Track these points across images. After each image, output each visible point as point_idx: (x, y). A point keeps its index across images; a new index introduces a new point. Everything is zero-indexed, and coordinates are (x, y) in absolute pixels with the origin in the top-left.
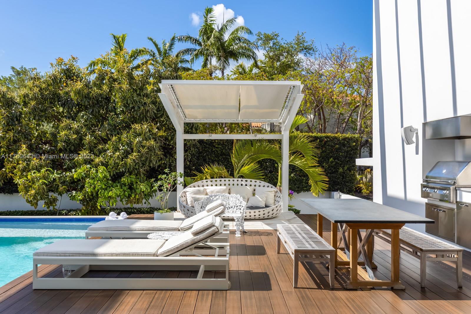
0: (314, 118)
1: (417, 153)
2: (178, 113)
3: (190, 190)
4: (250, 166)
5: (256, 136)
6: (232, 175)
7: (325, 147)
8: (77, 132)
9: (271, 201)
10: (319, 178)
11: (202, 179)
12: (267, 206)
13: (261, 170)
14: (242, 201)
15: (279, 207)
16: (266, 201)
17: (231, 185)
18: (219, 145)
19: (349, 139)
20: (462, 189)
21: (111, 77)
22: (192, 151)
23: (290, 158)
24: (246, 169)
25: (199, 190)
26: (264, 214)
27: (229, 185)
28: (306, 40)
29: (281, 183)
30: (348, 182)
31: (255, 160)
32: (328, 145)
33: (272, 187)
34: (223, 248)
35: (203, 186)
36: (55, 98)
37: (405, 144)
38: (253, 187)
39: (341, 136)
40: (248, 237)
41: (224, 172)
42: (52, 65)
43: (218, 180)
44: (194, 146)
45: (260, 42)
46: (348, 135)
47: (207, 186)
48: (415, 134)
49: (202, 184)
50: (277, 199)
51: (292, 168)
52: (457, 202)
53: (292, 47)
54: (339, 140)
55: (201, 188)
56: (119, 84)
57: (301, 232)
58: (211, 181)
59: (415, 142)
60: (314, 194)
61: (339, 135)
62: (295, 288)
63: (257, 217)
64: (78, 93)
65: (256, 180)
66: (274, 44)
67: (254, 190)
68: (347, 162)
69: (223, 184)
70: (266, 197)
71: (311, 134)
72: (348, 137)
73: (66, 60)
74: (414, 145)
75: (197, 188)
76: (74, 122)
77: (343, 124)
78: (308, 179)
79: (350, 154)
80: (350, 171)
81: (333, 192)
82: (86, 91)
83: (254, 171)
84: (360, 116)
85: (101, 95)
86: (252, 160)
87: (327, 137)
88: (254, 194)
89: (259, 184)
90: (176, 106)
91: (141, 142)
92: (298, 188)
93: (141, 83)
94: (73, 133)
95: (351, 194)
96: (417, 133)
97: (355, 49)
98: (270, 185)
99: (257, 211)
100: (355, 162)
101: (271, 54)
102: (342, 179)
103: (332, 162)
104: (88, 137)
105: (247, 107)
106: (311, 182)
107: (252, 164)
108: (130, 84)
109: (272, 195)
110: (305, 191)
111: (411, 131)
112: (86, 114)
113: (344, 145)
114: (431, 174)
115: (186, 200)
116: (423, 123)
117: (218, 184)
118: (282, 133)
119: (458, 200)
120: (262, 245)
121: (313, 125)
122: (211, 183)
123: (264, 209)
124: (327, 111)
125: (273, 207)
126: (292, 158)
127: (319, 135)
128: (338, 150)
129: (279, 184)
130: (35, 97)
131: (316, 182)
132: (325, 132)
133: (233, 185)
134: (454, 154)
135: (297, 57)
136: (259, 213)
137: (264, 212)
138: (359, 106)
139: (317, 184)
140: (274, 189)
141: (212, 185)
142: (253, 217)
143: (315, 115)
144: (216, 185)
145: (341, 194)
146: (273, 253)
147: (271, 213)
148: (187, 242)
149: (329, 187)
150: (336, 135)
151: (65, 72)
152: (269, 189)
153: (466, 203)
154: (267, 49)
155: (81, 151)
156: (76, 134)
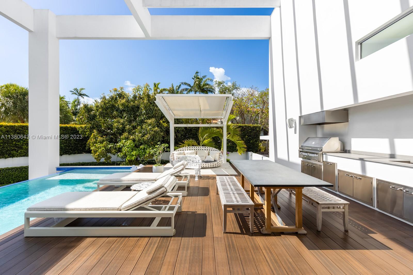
0: (240, 118)
1: (295, 133)
2: (170, 113)
3: (176, 152)
4: (208, 140)
5: (210, 125)
6: (199, 144)
7: (244, 131)
8: (123, 124)
9: (217, 158)
10: (242, 146)
11: (183, 147)
12: (215, 161)
13: (214, 142)
14: (200, 159)
15: (221, 161)
16: (215, 158)
17: (198, 149)
18: (194, 130)
19: (256, 127)
20: (328, 154)
21: (139, 97)
22: (181, 133)
23: (227, 136)
24: (206, 141)
25: (181, 153)
26: (213, 165)
27: (197, 150)
28: (237, 84)
29: (223, 148)
30: (255, 147)
31: (211, 137)
32: (246, 130)
33: (218, 151)
34: (178, 196)
35: (183, 150)
36: (113, 107)
37: (288, 128)
38: (208, 151)
39: (252, 126)
40: (202, 180)
41: (195, 143)
42: (111, 91)
43: (191, 147)
44: (183, 131)
45: (216, 85)
46: (255, 125)
47: (185, 150)
48: (294, 123)
49: (183, 149)
50: (220, 157)
51: (228, 141)
52: (323, 161)
53: (230, 87)
54: (251, 127)
55: (182, 152)
56: (143, 100)
57: (231, 184)
58: (188, 148)
59: (294, 126)
60: (239, 154)
61: (251, 125)
62: (224, 233)
63: (210, 167)
64: (123, 105)
65: (210, 147)
66: (222, 86)
67: (209, 152)
68: (255, 138)
69: (193, 149)
70: (215, 156)
71: (238, 125)
72: (255, 126)
73: (119, 89)
74: (294, 128)
75: (180, 151)
76: (121, 119)
77: (252, 121)
78: (236, 146)
79: (256, 134)
80: (256, 142)
81: (248, 152)
82: (127, 104)
83: (210, 142)
84: (260, 117)
85: (134, 105)
86: (209, 137)
87: (245, 126)
88: (209, 155)
89: (211, 149)
90: (168, 110)
91: (151, 129)
92: (232, 150)
93: (154, 99)
94: (121, 124)
95: (257, 153)
96: (295, 122)
97: (257, 88)
98: (217, 150)
99: (209, 163)
100: (259, 137)
101: (221, 90)
102: (253, 146)
103: (247, 138)
104: (128, 127)
105: (205, 110)
106: (238, 148)
107: (209, 139)
108: (149, 100)
109: (218, 155)
110: (235, 151)
111: (292, 121)
112: (127, 115)
113: (254, 130)
114: (305, 145)
115: (174, 158)
116: (299, 116)
117: (191, 149)
118: (223, 124)
119: (324, 160)
120: (208, 187)
121: (239, 121)
122: (187, 149)
123: (213, 163)
124: (245, 116)
125: (218, 161)
126: (228, 136)
127: (242, 125)
128: (251, 132)
129: (222, 149)
130: (102, 107)
131: (240, 148)
132: (244, 124)
133: (199, 150)
134: (316, 133)
135: (233, 92)
136: (211, 165)
137: (213, 164)
138: (259, 113)
139: (241, 149)
140: (219, 152)
141: (188, 150)
142: (207, 167)
143: (240, 117)
144: (190, 150)
145: (252, 153)
146: (214, 194)
147: (217, 164)
148: (143, 200)
149: (247, 150)
150: (250, 125)
151: (118, 95)
152: (217, 152)
153: (330, 163)
154: (219, 88)
155: (124, 133)
156: (122, 125)
